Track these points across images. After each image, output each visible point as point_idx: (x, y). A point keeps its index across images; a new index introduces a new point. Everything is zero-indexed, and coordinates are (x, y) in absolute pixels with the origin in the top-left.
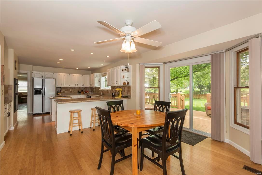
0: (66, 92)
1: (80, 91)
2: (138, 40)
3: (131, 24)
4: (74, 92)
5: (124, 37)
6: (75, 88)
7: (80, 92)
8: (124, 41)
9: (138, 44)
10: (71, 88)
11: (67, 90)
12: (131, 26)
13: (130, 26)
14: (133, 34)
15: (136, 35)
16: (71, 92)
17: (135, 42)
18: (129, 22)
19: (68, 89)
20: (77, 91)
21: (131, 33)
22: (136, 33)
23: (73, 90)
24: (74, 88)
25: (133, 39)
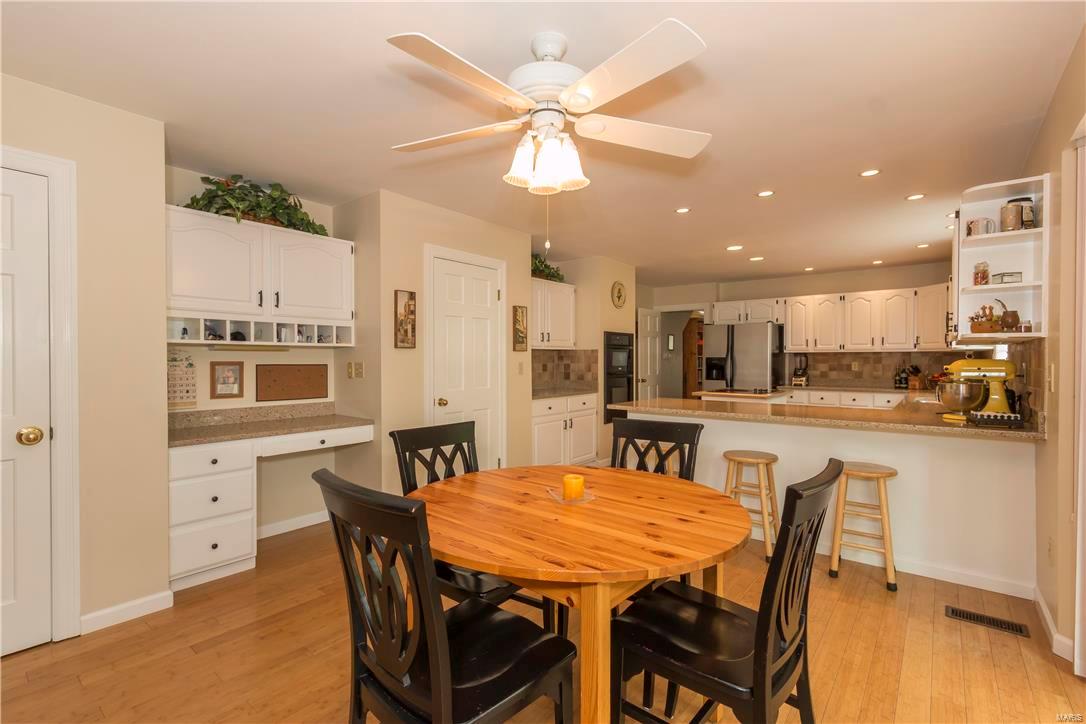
0: (833, 375)
1: (904, 371)
2: (595, 128)
3: (558, 52)
4: (876, 378)
5: (526, 118)
6: (877, 357)
7: (904, 375)
8: (529, 132)
9: (593, 152)
10: (857, 355)
11: (839, 368)
12: (559, 61)
13: (555, 60)
14: (566, 99)
15: (582, 101)
16: (859, 375)
17: (579, 141)
18: (550, 42)
19: (845, 361)
20: (890, 374)
21: (556, 93)
22: (584, 92)
23: (867, 369)
24: (871, 356)
25: (569, 128)
